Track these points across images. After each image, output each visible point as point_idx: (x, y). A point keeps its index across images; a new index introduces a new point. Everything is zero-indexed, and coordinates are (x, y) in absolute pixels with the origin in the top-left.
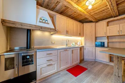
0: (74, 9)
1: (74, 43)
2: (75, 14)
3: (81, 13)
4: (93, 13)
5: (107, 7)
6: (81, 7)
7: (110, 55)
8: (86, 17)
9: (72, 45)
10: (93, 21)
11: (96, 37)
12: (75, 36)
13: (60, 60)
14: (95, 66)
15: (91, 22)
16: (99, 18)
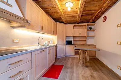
0: (55, 3)
1: (46, 42)
2: (52, 9)
3: (59, 11)
4: (67, 15)
5: (77, 15)
6: (61, 5)
7: (75, 49)
8: (61, 17)
9: (45, 44)
10: (65, 22)
11: (66, 37)
12: (49, 34)
13: (35, 66)
14: (67, 61)
15: (63, 22)
16: (69, 21)
